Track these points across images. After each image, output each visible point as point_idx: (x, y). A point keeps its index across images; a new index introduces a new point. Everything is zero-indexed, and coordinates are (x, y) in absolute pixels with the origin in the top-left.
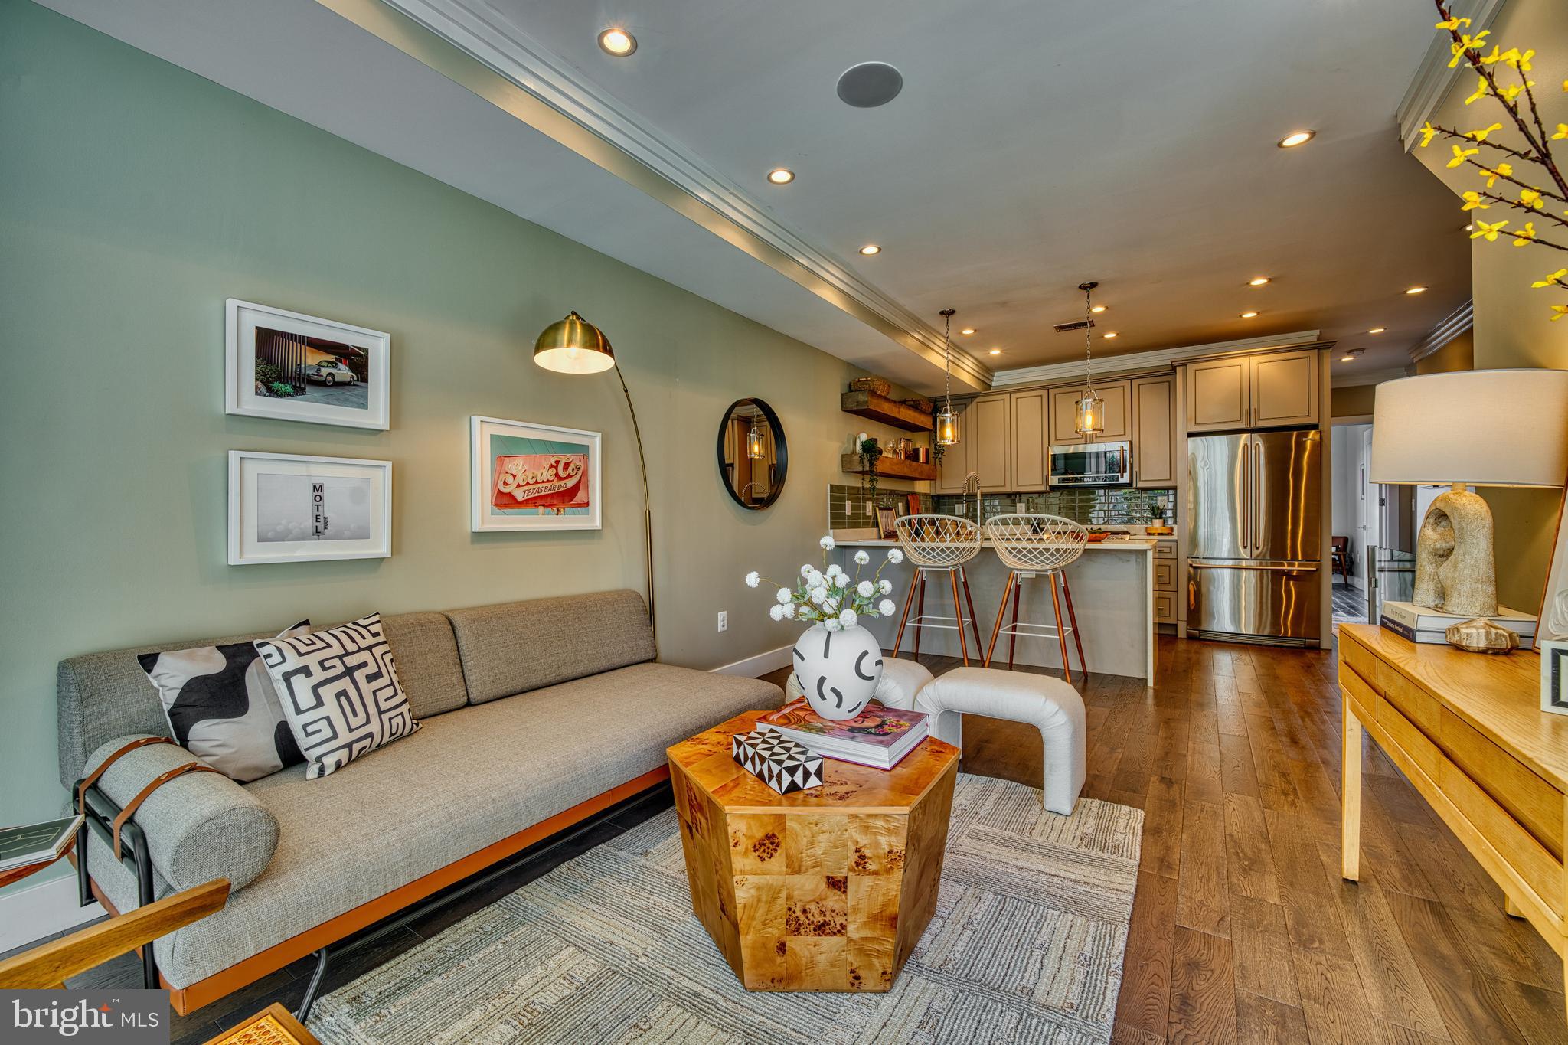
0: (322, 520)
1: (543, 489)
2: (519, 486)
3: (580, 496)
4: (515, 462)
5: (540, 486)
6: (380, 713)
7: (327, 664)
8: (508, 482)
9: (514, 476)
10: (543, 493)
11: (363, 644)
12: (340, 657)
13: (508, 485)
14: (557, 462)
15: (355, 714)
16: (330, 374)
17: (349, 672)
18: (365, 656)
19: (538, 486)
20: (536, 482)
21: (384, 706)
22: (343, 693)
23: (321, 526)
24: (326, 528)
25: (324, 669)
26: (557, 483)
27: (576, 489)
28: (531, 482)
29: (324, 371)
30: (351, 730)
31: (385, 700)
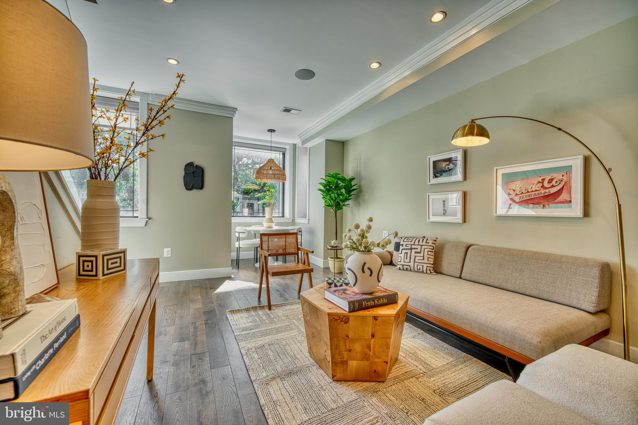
1: (533, 195)
2: (517, 194)
4: (515, 184)
5: (530, 193)
6: (415, 262)
7: (407, 245)
8: (511, 193)
9: (514, 191)
10: (532, 197)
11: (421, 243)
12: (411, 245)
13: (510, 195)
14: (543, 180)
15: (407, 259)
16: (448, 168)
17: (411, 249)
18: (419, 247)
19: (528, 194)
20: (528, 192)
21: (416, 261)
22: (407, 253)
23: (445, 212)
26: (543, 191)
27: (560, 192)
28: (524, 192)
29: (447, 167)
30: (404, 262)
31: (418, 260)
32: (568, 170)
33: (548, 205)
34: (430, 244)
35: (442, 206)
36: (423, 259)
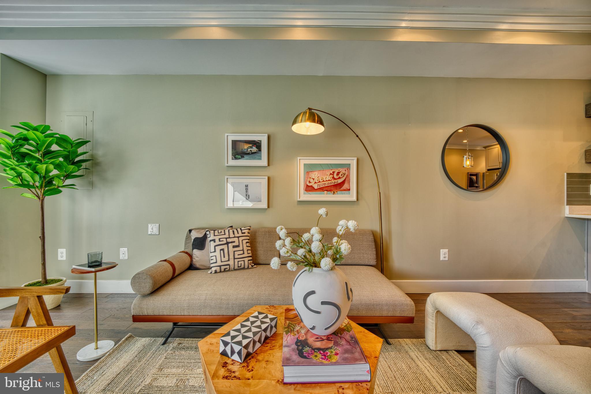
0: (248, 196)
1: (327, 184)
2: (315, 183)
3: (345, 186)
4: (314, 174)
5: (325, 182)
6: (234, 259)
7: (221, 240)
8: (311, 181)
9: (313, 179)
10: (326, 185)
11: (237, 235)
12: (226, 238)
13: (311, 183)
14: (334, 172)
15: (224, 257)
16: (251, 151)
17: (227, 243)
18: (236, 239)
19: (324, 182)
20: (324, 181)
21: (236, 256)
22: (223, 250)
24: (249, 198)
25: (220, 241)
26: (333, 181)
27: (343, 182)
29: (249, 150)
30: (222, 262)
31: (238, 255)
32: (348, 167)
33: (337, 192)
34: (246, 234)
35: (245, 190)
36: (244, 253)
